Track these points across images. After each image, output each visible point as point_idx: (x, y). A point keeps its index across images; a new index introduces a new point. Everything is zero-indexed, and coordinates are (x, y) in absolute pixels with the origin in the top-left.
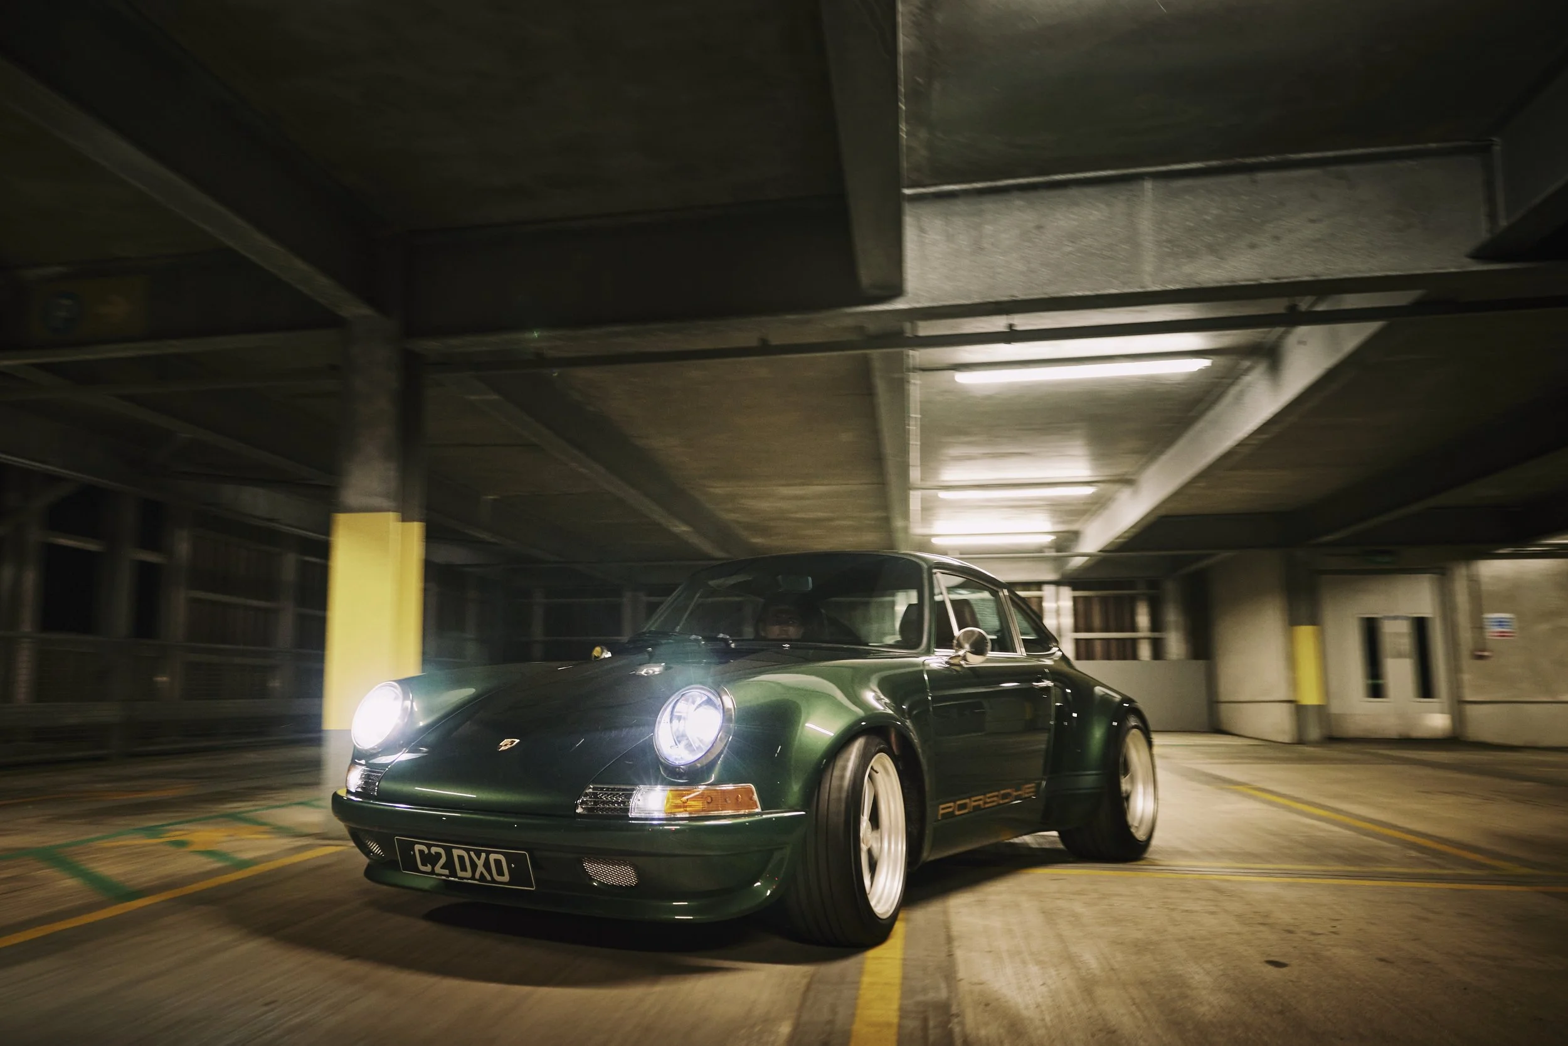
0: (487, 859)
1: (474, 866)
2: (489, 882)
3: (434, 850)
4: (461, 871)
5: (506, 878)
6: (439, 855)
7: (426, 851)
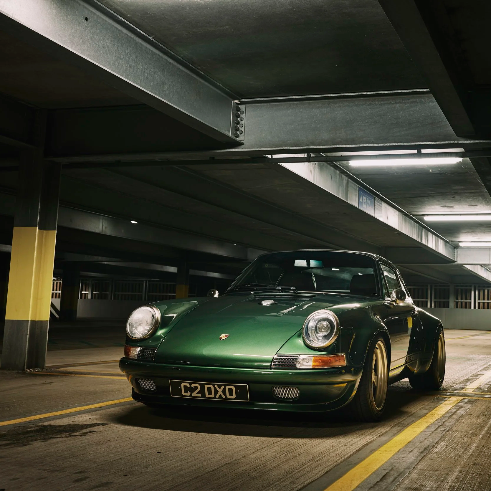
0: (224, 389)
1: (216, 392)
2: (224, 399)
3: (193, 386)
4: (208, 394)
5: (234, 396)
6: (196, 388)
7: (189, 386)
